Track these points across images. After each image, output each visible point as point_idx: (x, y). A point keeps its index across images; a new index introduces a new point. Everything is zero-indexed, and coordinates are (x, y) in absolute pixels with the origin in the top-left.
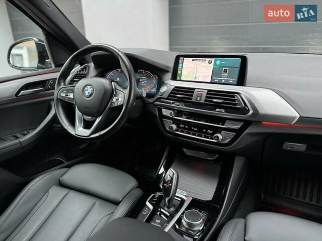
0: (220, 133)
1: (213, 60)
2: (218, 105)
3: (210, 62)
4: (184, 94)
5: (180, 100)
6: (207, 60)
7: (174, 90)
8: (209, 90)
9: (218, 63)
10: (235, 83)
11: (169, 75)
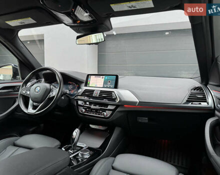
0: (105, 112)
1: (104, 77)
2: (105, 98)
3: (103, 78)
4: (89, 93)
5: (87, 96)
6: (102, 77)
7: (85, 91)
8: (101, 91)
9: (106, 78)
10: (113, 87)
11: (84, 84)
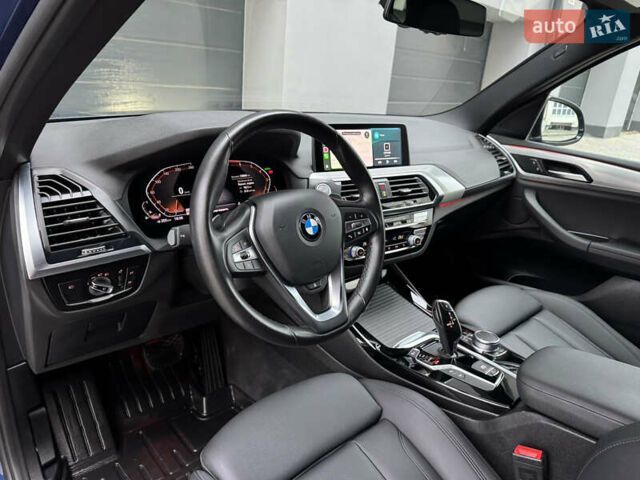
0: (412, 234)
1: (370, 131)
3: (367, 136)
6: (363, 131)
8: (389, 178)
10: (400, 163)
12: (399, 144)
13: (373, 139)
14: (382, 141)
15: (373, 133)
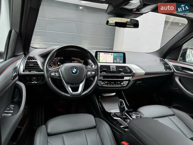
0: (123, 82)
7: (100, 67)
8: (116, 66)
9: (115, 55)
10: (123, 63)
12: (123, 58)
13: (114, 55)
14: (116, 56)
15: (114, 54)
